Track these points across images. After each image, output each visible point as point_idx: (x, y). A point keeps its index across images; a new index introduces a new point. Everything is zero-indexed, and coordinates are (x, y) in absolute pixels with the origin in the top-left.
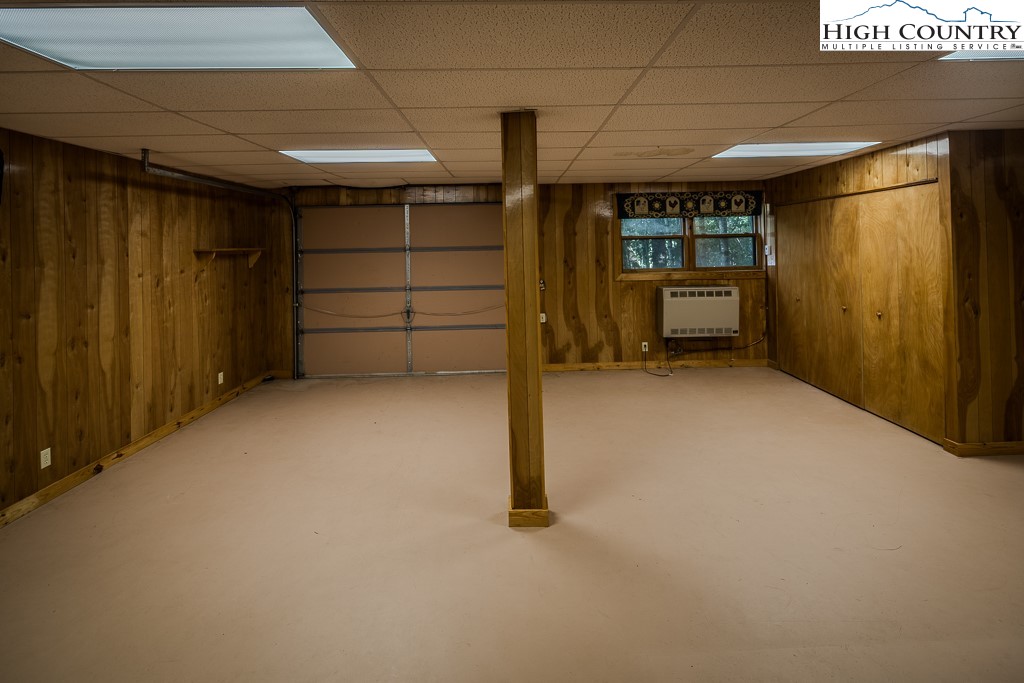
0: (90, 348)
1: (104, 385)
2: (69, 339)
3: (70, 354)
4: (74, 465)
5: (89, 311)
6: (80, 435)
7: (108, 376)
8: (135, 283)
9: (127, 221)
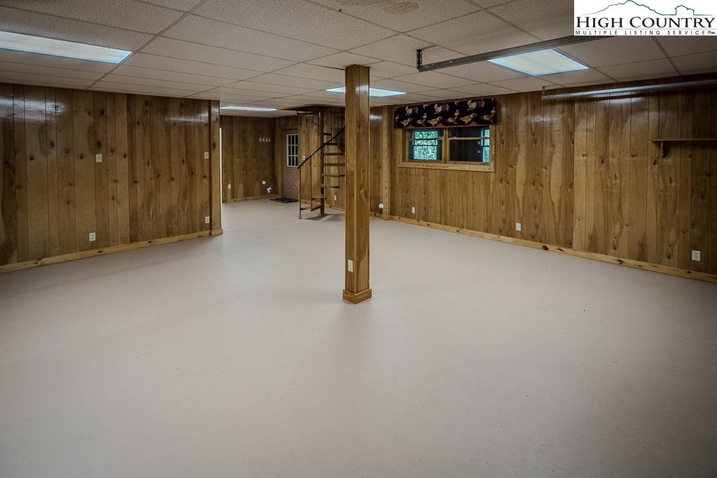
0: (544, 188)
1: (553, 209)
2: (532, 181)
3: (532, 187)
4: (533, 238)
5: (544, 170)
6: (537, 227)
7: (556, 206)
8: (579, 159)
9: (575, 122)
